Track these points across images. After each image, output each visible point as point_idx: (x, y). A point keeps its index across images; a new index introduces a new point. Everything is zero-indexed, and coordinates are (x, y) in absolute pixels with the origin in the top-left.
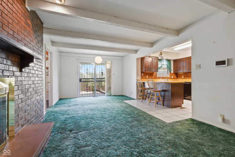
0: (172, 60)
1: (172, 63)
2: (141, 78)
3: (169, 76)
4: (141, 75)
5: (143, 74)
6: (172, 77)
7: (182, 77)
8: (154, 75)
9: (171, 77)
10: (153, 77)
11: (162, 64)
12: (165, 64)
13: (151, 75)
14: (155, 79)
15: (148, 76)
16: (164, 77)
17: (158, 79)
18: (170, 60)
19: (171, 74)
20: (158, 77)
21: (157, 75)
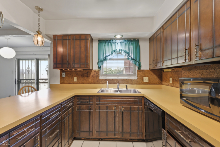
0: (144, 39)
2: (61, 83)
3: (135, 78)
4: (61, 75)
5: (64, 74)
6: (146, 80)
8: (92, 74)
9: (143, 80)
10: (90, 80)
11: (114, 49)
12: (121, 49)
13: (84, 76)
14: (94, 84)
15: (76, 78)
16: (120, 80)
17: (103, 84)
18: (138, 40)
19: (141, 73)
20: (103, 80)
21: (99, 74)
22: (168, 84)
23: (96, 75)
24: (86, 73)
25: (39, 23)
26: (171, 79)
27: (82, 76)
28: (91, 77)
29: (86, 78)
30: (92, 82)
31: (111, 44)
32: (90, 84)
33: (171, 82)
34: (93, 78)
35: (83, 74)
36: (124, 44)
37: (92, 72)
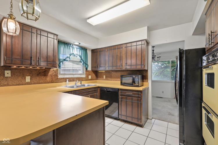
0: (89, 49)
1: (89, 53)
3: (84, 76)
4: (2, 74)
5: (8, 72)
6: (90, 77)
7: (103, 77)
8: (50, 73)
9: (88, 77)
10: (48, 79)
11: (71, 52)
12: (77, 53)
13: (40, 75)
14: (53, 83)
15: (29, 77)
16: (75, 78)
17: (61, 82)
18: (87, 49)
19: (87, 73)
20: (61, 78)
21: (57, 73)
22: (103, 79)
23: (54, 74)
24: (43, 72)
25: (11, 2)
26: (104, 76)
27: (38, 75)
28: (49, 76)
29: (43, 77)
30: (50, 81)
31: (69, 47)
32: (48, 83)
33: (104, 78)
34: (52, 77)
35: (40, 73)
36: (78, 50)
37: (50, 71)
